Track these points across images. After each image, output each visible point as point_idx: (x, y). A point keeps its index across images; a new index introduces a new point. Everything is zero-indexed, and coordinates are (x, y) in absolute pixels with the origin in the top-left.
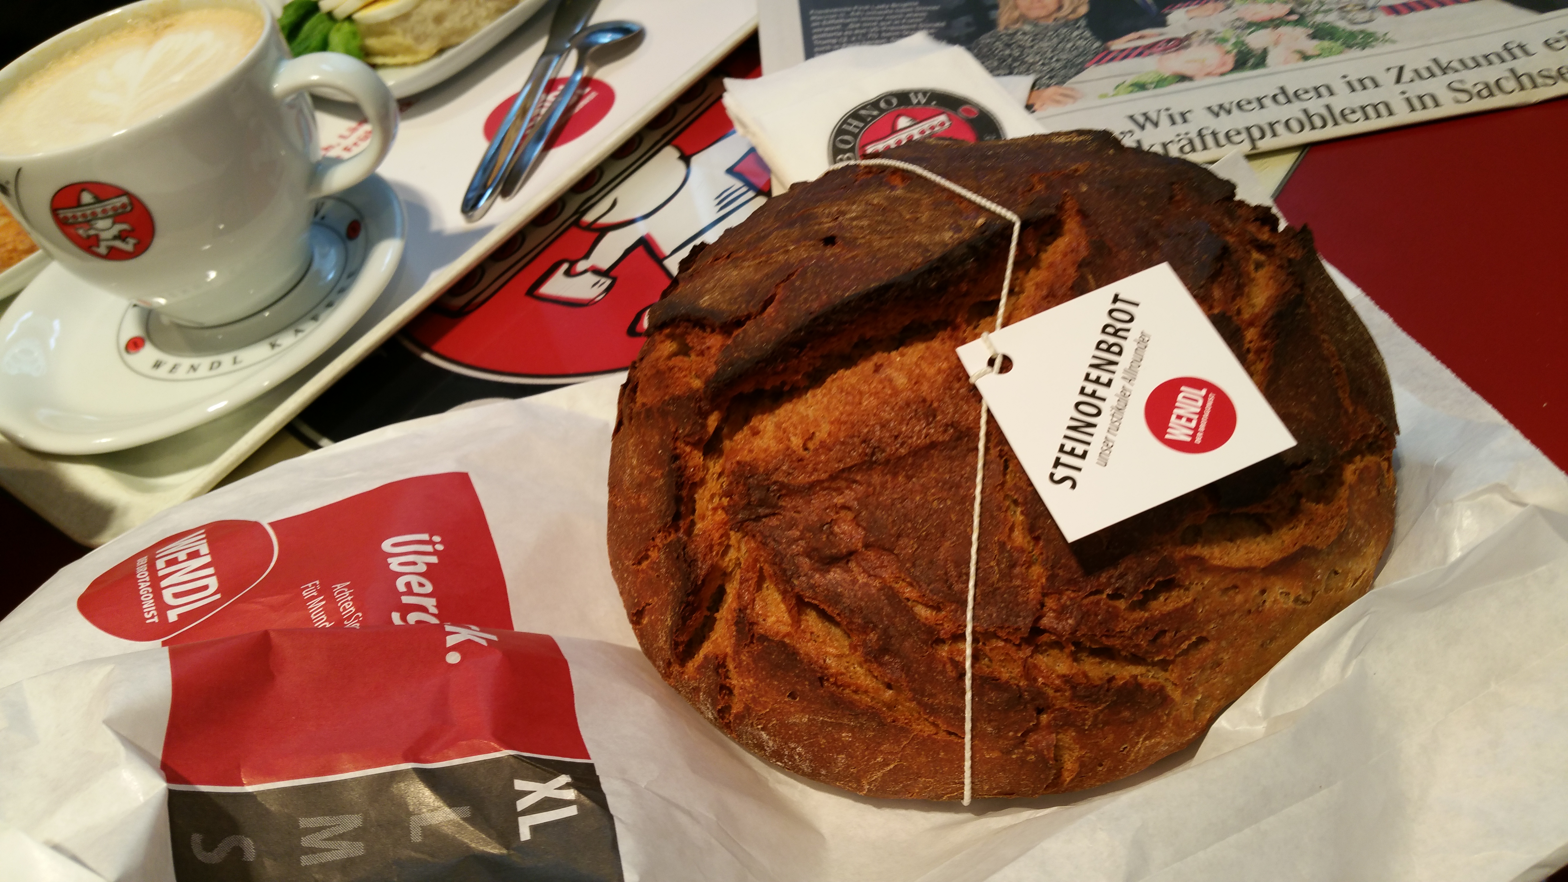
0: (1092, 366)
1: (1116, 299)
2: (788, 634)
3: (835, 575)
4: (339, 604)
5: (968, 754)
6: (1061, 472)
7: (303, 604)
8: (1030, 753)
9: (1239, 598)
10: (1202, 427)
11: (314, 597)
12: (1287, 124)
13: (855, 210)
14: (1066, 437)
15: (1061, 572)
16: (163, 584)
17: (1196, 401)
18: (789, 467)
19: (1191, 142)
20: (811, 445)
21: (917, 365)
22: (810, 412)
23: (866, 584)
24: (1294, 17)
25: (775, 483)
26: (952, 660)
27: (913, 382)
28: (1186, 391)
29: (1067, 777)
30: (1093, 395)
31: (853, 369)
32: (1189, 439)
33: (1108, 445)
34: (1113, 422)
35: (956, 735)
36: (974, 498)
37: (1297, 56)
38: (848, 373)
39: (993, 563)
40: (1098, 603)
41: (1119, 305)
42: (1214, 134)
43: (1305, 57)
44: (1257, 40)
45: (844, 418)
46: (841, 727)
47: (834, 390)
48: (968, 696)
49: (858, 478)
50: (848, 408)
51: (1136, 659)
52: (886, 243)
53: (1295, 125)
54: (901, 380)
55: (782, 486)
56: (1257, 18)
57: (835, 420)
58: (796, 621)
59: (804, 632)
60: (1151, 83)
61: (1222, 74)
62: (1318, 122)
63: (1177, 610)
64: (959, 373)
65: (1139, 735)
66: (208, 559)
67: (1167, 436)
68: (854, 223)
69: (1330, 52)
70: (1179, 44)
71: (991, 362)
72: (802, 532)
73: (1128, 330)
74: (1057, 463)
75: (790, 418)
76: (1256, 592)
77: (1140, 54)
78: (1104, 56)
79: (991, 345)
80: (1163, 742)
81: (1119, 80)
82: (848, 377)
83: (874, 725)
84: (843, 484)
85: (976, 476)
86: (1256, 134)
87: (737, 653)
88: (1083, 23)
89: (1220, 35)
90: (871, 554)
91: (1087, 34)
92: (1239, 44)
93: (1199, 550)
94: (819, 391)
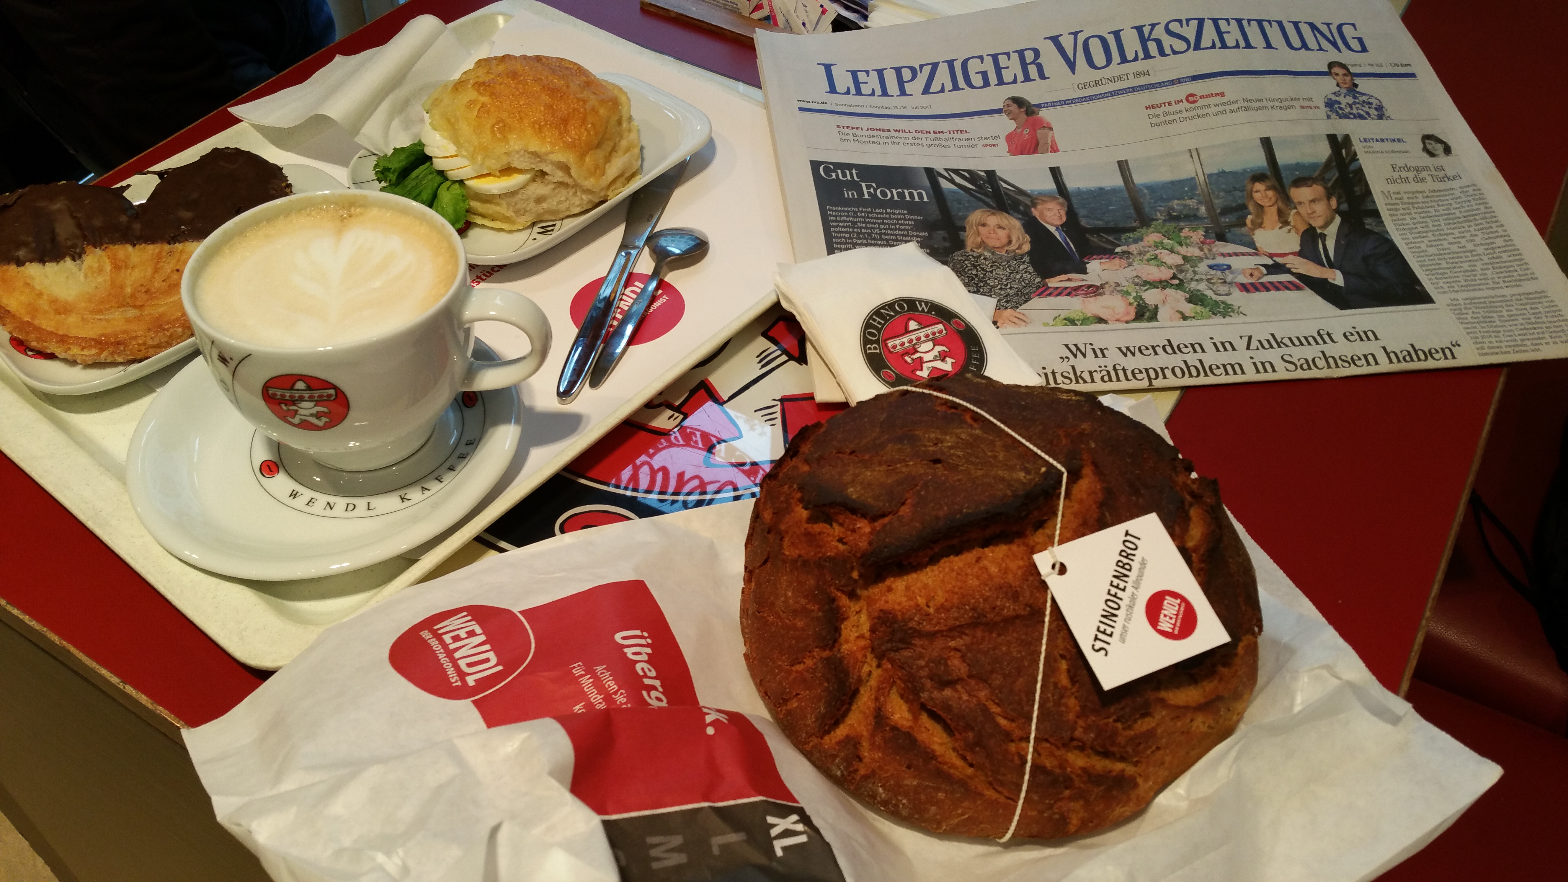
0: (1115, 576)
1: (1127, 534)
2: (910, 727)
3: (948, 692)
4: (604, 682)
5: (1018, 812)
6: (1099, 645)
7: (576, 680)
8: (1056, 813)
9: (1179, 724)
10: (1178, 624)
11: (582, 676)
12: (1173, 370)
13: (949, 440)
14: (1101, 622)
15: (1089, 704)
16: (457, 655)
17: (1174, 606)
18: (920, 619)
19: (1109, 373)
20: (931, 604)
21: (1003, 560)
22: (930, 582)
23: (968, 701)
24: (1176, 282)
25: (911, 628)
26: (1019, 754)
27: (1003, 572)
28: (1169, 599)
29: (1072, 828)
30: (1115, 596)
31: (960, 557)
32: (1170, 630)
33: (1125, 629)
34: (1127, 615)
35: (1011, 799)
36: (1040, 653)
37: (1179, 315)
38: (956, 559)
39: (1049, 695)
40: (1107, 724)
41: (1129, 538)
42: (1124, 370)
43: (1185, 318)
44: (1151, 297)
45: (956, 590)
46: (938, 790)
47: (947, 570)
48: (1027, 777)
49: (967, 632)
50: (959, 583)
51: (1122, 759)
52: (980, 473)
53: (1178, 372)
54: (994, 570)
55: (915, 630)
56: (1150, 278)
57: (950, 590)
58: (916, 718)
59: (920, 726)
60: (1078, 320)
61: (1127, 322)
62: (1194, 373)
63: (1148, 730)
64: (1033, 570)
65: (1118, 805)
66: (483, 638)
67: (1159, 628)
68: (952, 451)
69: (1202, 317)
70: (1095, 291)
71: (1053, 567)
72: (927, 662)
73: (1134, 555)
74: (1096, 639)
75: (916, 584)
76: (1188, 720)
77: (1068, 294)
78: (1044, 291)
79: (1054, 557)
80: (1127, 810)
81: (1056, 313)
82: (957, 562)
83: (962, 790)
84: (956, 634)
85: (1042, 639)
86: (1153, 375)
87: (873, 736)
88: (1027, 259)
89: (1124, 289)
90: (973, 682)
91: (1031, 269)
92: (1138, 298)
93: (1163, 694)
94: (935, 568)
